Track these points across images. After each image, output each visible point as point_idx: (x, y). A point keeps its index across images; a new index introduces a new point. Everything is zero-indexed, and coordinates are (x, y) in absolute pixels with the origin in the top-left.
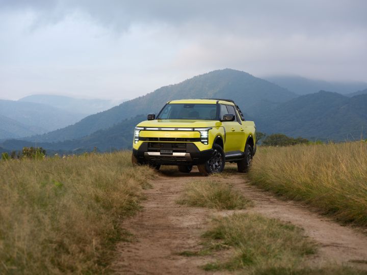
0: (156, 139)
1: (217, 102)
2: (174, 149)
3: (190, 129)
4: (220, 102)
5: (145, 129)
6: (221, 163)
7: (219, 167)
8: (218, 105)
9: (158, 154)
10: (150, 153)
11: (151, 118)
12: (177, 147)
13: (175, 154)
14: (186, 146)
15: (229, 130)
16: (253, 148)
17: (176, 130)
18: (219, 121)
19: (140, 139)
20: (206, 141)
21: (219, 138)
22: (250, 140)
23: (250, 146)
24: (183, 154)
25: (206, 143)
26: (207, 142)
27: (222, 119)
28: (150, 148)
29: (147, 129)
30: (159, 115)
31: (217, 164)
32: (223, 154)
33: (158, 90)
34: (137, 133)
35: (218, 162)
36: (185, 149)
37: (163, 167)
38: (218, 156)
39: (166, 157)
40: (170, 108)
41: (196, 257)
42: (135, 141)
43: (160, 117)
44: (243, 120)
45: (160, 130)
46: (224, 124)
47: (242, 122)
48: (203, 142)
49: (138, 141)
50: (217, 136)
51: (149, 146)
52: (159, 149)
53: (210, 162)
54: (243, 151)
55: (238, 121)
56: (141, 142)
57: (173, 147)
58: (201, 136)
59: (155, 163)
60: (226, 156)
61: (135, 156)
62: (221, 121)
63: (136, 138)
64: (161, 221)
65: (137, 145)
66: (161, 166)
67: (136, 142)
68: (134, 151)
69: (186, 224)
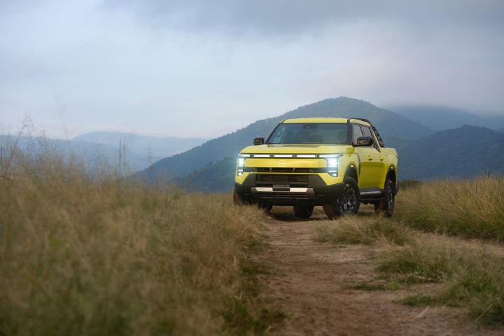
0: (267, 169)
1: (348, 121)
2: (291, 183)
3: (314, 156)
4: (351, 121)
5: (252, 156)
6: (355, 202)
7: (352, 208)
8: (349, 125)
9: (270, 189)
10: (259, 189)
11: (259, 142)
12: (295, 180)
13: (293, 190)
14: (307, 179)
15: (364, 160)
16: (394, 184)
17: (295, 157)
18: (351, 147)
19: (246, 169)
20: (335, 171)
21: (352, 168)
22: (391, 174)
23: (391, 182)
24: (304, 190)
25: (335, 175)
26: (337, 173)
27: (356, 143)
28: (258, 183)
29: (255, 156)
30: (269, 138)
31: (349, 203)
32: (357, 191)
33: (252, 125)
34: (241, 162)
35: (351, 201)
36: (306, 183)
37: (276, 208)
38: (351, 193)
39: (280, 194)
40: (283, 129)
41: (382, 291)
42: (238, 172)
43: (270, 142)
44: (382, 146)
45: (272, 156)
46: (357, 149)
47: (381, 149)
48: (331, 174)
49: (242, 173)
50: (349, 166)
51: (257, 180)
52: (271, 183)
53: (340, 201)
54: (383, 188)
55: (376, 147)
56: (247, 174)
57: (289, 180)
58: (328, 165)
59: (265, 203)
60: (361, 193)
61: (237, 192)
62: (355, 146)
63: (240, 168)
64: (303, 258)
65: (241, 178)
66: (274, 207)
67: (240, 174)
68: (237, 185)
69: (342, 260)
